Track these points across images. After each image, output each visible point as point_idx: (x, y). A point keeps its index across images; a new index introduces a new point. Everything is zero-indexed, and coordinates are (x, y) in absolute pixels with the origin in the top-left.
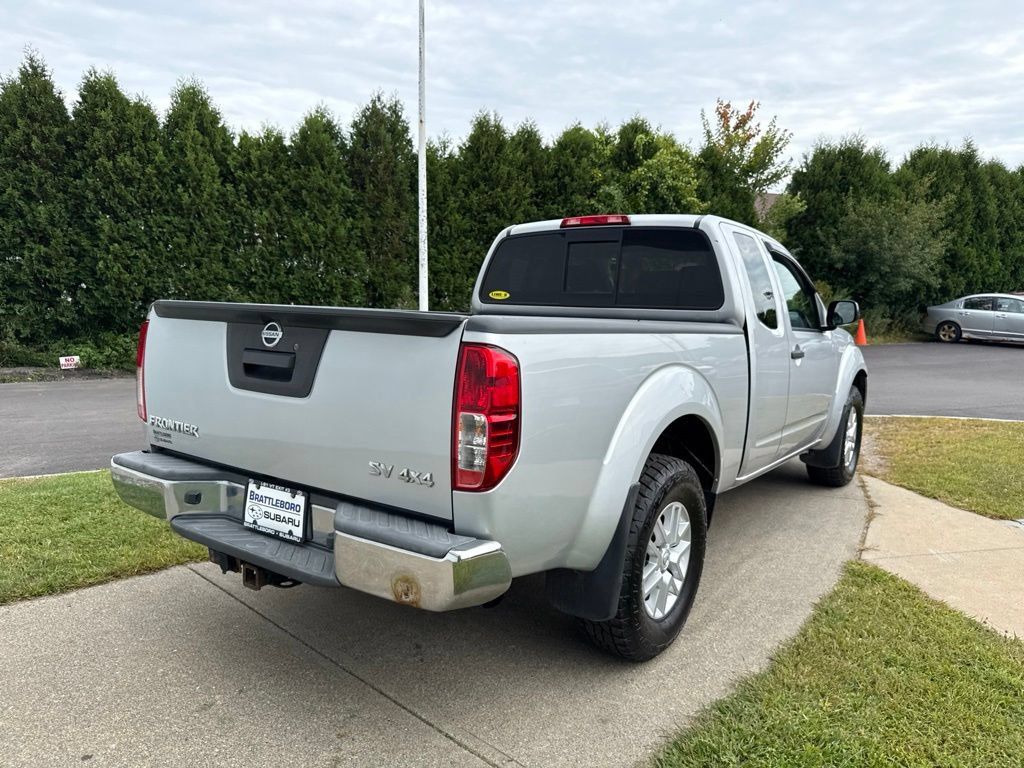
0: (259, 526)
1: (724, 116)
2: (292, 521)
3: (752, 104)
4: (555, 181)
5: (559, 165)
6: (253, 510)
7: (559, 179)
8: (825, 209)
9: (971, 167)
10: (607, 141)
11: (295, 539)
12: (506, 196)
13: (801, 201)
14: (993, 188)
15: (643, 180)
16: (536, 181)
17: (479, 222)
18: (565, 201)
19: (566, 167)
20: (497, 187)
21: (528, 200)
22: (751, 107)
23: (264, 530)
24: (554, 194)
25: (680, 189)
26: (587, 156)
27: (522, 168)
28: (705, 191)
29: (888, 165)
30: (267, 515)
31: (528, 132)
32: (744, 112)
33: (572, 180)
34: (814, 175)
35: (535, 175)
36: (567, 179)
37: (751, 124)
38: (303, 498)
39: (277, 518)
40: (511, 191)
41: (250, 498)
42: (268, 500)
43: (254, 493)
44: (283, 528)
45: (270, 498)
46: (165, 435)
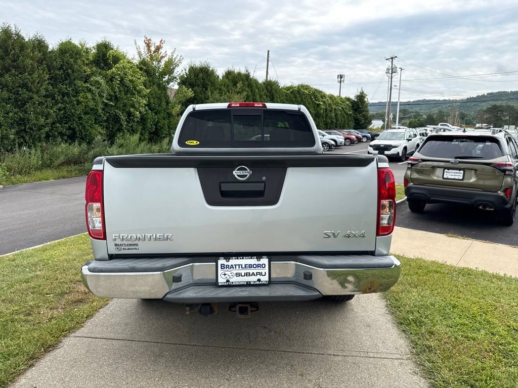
0: (233, 283)
1: (148, 46)
2: (260, 274)
3: (162, 40)
4: (62, 71)
5: (63, 62)
6: (225, 274)
7: (64, 71)
8: (198, 96)
9: (249, 80)
10: (87, 51)
11: (264, 282)
12: (32, 78)
13: (191, 92)
14: (257, 90)
15: (115, 75)
16: (49, 71)
17: (15, 94)
18: (70, 84)
19: (67, 63)
20: (25, 73)
21: (47, 82)
22: (161, 42)
23: (237, 284)
24: (61, 78)
25: (134, 81)
26: (80, 58)
27: (40, 62)
28: (146, 83)
29: (218, 77)
30: (238, 275)
31: (38, 40)
32: (158, 44)
33: (73, 72)
34: (191, 79)
35: (48, 67)
36: (70, 71)
37: (162, 51)
38: (267, 259)
39: (247, 274)
40: (35, 75)
41: (221, 268)
42: (237, 266)
43: (224, 265)
44: (253, 279)
45: (239, 265)
46: (130, 245)
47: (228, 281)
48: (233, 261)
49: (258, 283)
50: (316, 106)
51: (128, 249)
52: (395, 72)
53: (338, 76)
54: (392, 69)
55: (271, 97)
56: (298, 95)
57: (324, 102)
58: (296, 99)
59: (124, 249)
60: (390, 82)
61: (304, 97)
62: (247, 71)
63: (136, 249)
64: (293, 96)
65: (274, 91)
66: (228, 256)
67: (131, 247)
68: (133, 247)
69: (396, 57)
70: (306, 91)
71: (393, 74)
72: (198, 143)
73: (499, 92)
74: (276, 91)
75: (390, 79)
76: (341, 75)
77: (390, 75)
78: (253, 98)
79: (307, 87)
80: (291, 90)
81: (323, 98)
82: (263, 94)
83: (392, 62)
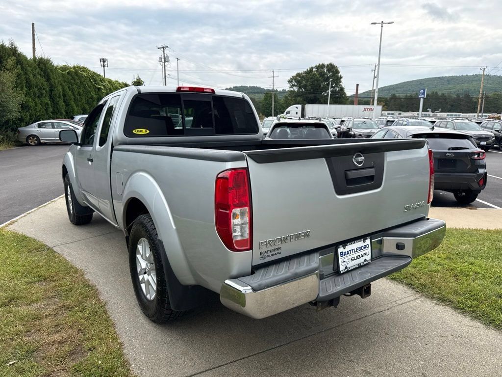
0: (349, 268)
2: (366, 255)
9: (17, 55)
11: (369, 261)
14: (29, 68)
23: (353, 268)
30: (353, 259)
38: (369, 240)
39: (358, 257)
41: (341, 256)
42: (351, 251)
43: (342, 252)
44: (361, 260)
45: (352, 250)
46: (275, 250)
47: (346, 268)
48: (349, 247)
49: (365, 263)
50: (97, 90)
51: (272, 255)
52: (167, 62)
53: (100, 60)
54: (165, 58)
55: (46, 77)
56: (76, 77)
57: (104, 86)
58: (75, 81)
59: (269, 256)
60: (164, 71)
61: (83, 79)
62: (12, 45)
63: (279, 253)
64: (70, 78)
65: (49, 71)
66: (344, 243)
67: (274, 253)
68: (276, 252)
69: (167, 47)
70: (84, 74)
71: (166, 63)
72: (148, 132)
73: (241, 86)
74: (51, 71)
75: (164, 68)
76: (103, 59)
77: (163, 63)
78: (25, 77)
79: (84, 69)
80: (67, 71)
81: (102, 82)
82: (36, 73)
83: (164, 51)
